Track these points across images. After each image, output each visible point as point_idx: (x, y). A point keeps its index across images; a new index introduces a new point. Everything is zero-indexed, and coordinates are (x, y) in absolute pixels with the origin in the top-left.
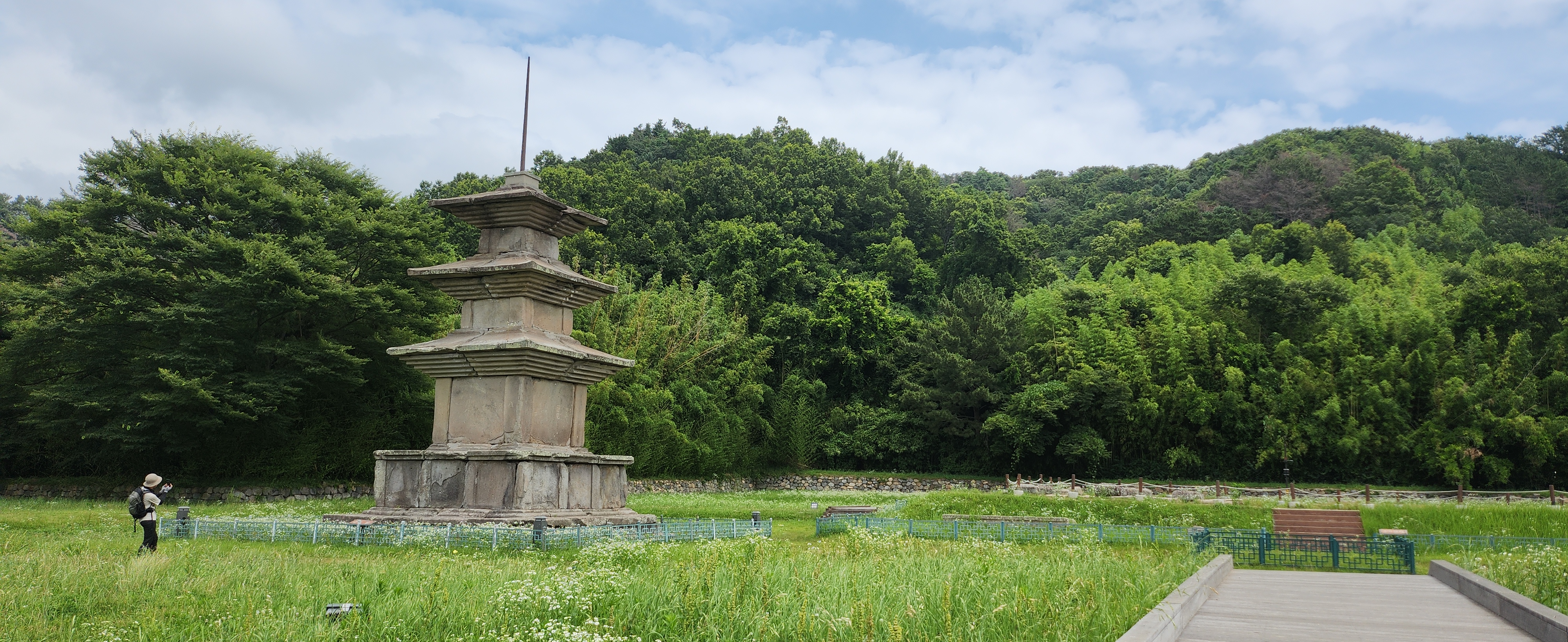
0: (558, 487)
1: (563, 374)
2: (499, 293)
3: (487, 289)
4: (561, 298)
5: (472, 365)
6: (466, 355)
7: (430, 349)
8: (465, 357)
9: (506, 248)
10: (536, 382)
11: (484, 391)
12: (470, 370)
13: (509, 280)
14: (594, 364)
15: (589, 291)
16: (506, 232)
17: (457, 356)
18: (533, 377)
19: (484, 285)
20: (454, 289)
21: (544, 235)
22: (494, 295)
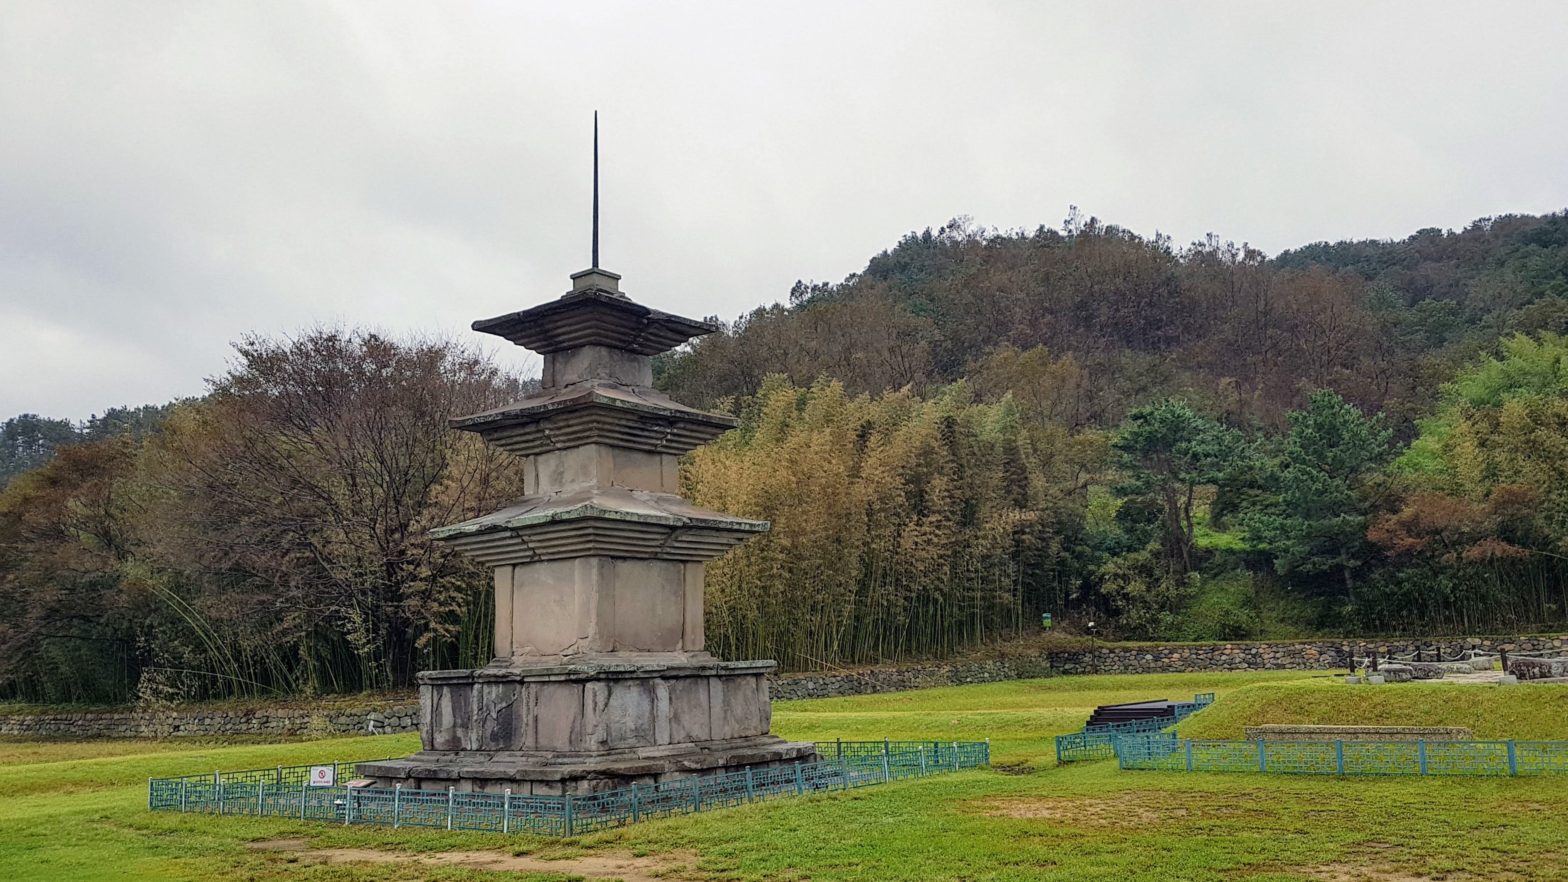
0: (652, 713)
1: (658, 550)
2: (564, 442)
3: (548, 437)
4: (653, 441)
5: (531, 545)
6: (521, 533)
7: (474, 528)
8: (519, 536)
9: (574, 378)
10: (620, 564)
11: (551, 582)
12: (530, 553)
13: (571, 422)
14: (706, 532)
15: (695, 427)
16: (573, 356)
17: (508, 534)
18: (612, 557)
19: (543, 431)
20: (509, 441)
21: (626, 355)
22: (559, 445)
